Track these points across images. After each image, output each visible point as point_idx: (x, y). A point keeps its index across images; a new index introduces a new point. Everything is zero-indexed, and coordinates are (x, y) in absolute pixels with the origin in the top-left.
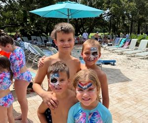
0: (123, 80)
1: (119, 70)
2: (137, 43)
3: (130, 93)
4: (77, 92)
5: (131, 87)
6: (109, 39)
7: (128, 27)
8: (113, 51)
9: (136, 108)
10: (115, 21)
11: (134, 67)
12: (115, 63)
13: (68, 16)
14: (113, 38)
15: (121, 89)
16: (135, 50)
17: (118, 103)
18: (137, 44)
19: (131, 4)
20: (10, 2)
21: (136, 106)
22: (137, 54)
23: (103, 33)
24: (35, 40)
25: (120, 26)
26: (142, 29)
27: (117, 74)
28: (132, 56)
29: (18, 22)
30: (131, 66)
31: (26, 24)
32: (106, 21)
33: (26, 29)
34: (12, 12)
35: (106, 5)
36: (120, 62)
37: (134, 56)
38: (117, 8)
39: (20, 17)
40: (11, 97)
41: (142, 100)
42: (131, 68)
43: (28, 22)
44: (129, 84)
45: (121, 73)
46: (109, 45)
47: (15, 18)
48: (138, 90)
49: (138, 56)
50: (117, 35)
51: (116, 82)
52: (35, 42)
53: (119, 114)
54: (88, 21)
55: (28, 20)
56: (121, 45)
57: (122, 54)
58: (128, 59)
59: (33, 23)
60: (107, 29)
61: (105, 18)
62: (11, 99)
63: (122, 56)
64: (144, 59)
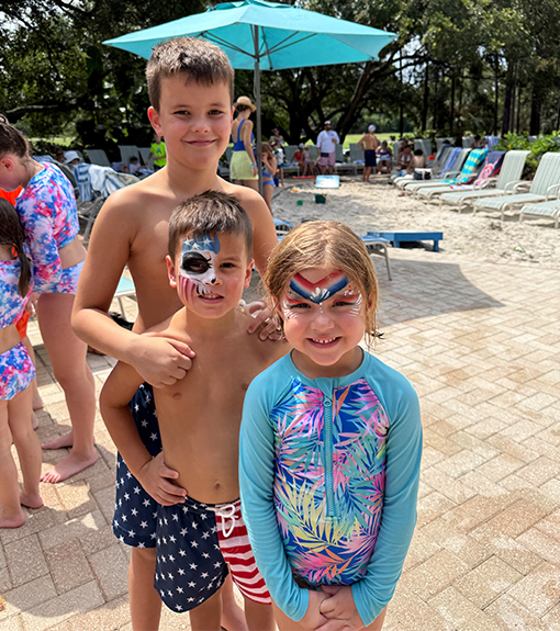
0: (469, 302)
1: (456, 267)
2: (526, 165)
3: (494, 348)
4: (287, 312)
5: (500, 328)
6: (419, 153)
7: (493, 108)
8: (434, 200)
9: (514, 405)
10: (443, 85)
11: (516, 255)
12: (441, 244)
13: (257, 57)
14: (435, 150)
15: (460, 337)
16: (519, 192)
17: (448, 385)
18: (528, 172)
19: (506, 13)
20: (36, 14)
21: (518, 397)
22: (528, 208)
23: (397, 135)
24: (133, 160)
25: (462, 103)
26: (549, 116)
27: (447, 283)
28: (507, 218)
29: (68, 92)
30: (504, 255)
31: (101, 100)
32: (408, 86)
33: (102, 121)
34: (45, 55)
35: (407, 21)
36: (461, 240)
37: (516, 217)
38: (451, 32)
39: (77, 74)
40: (19, 361)
41: (538, 375)
42: (503, 260)
43: (108, 91)
44: (492, 318)
45: (461, 277)
46: (418, 177)
47: (58, 78)
48: (526, 340)
49: (529, 217)
50: (452, 140)
51: (443, 312)
52: (133, 167)
53: (451, 426)
54: (340, 86)
55: (107, 85)
56: (464, 177)
57: (468, 209)
58: (493, 227)
59: (126, 95)
60: (412, 116)
61: (405, 72)
62: (21, 369)
63: (467, 217)
64: (552, 226)
